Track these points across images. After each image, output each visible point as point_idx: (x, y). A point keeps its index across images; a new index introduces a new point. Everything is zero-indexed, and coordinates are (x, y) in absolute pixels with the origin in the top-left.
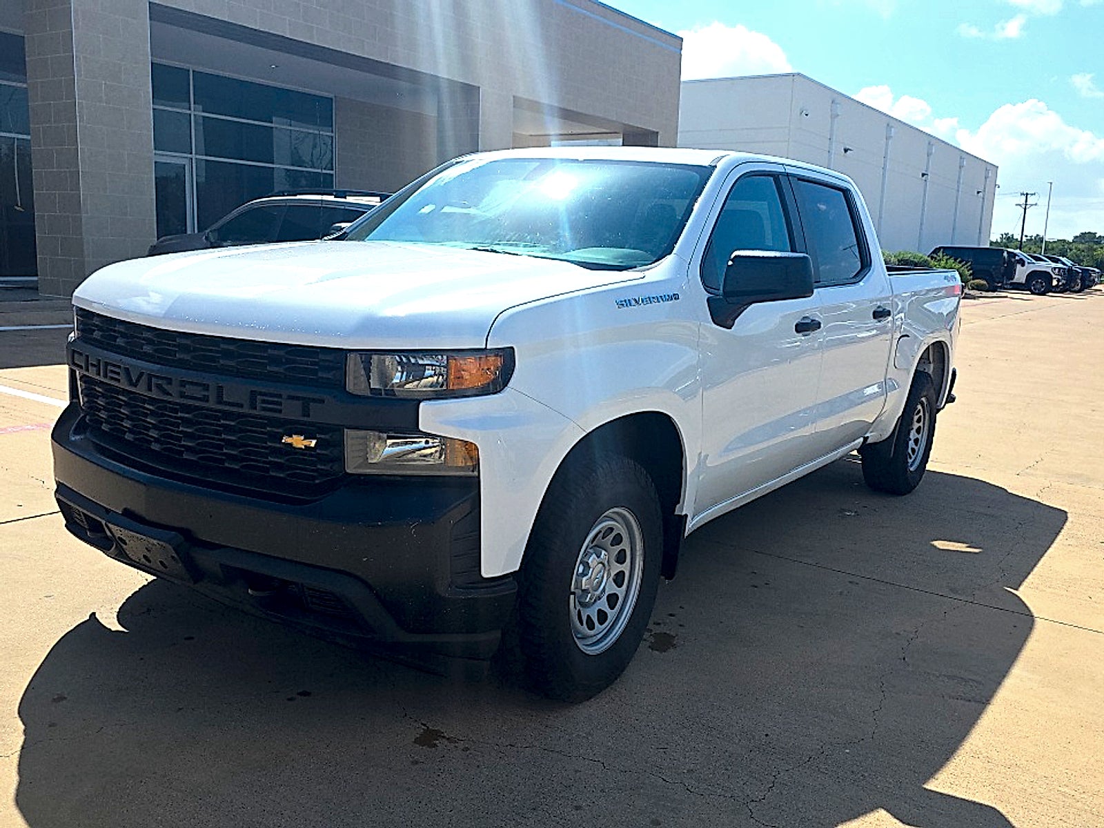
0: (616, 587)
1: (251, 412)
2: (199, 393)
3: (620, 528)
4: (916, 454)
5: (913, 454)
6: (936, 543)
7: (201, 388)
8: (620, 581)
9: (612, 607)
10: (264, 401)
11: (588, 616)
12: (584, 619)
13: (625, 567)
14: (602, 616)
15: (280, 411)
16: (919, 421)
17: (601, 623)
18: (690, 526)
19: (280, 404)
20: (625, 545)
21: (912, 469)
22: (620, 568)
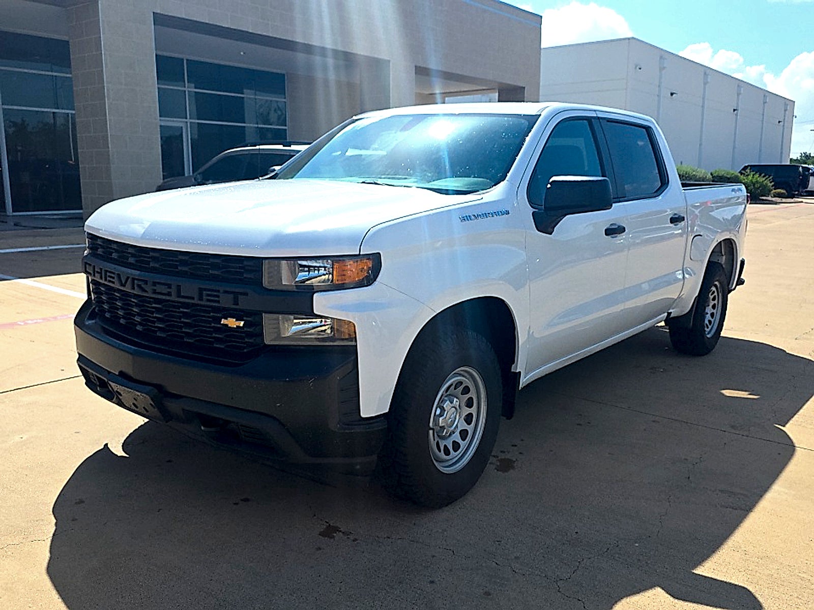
0: (466, 424)
1: (199, 302)
2: (165, 290)
3: (467, 382)
4: (712, 324)
5: (710, 325)
6: (724, 392)
7: (166, 287)
8: (469, 420)
9: (463, 439)
10: (208, 295)
11: (445, 446)
12: (442, 448)
13: (473, 410)
14: (456, 446)
15: (218, 302)
16: (714, 299)
17: (455, 451)
18: (523, 381)
19: (218, 296)
20: (472, 394)
21: (708, 336)
22: (469, 411)
